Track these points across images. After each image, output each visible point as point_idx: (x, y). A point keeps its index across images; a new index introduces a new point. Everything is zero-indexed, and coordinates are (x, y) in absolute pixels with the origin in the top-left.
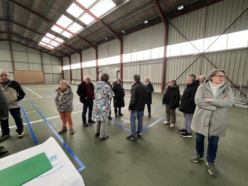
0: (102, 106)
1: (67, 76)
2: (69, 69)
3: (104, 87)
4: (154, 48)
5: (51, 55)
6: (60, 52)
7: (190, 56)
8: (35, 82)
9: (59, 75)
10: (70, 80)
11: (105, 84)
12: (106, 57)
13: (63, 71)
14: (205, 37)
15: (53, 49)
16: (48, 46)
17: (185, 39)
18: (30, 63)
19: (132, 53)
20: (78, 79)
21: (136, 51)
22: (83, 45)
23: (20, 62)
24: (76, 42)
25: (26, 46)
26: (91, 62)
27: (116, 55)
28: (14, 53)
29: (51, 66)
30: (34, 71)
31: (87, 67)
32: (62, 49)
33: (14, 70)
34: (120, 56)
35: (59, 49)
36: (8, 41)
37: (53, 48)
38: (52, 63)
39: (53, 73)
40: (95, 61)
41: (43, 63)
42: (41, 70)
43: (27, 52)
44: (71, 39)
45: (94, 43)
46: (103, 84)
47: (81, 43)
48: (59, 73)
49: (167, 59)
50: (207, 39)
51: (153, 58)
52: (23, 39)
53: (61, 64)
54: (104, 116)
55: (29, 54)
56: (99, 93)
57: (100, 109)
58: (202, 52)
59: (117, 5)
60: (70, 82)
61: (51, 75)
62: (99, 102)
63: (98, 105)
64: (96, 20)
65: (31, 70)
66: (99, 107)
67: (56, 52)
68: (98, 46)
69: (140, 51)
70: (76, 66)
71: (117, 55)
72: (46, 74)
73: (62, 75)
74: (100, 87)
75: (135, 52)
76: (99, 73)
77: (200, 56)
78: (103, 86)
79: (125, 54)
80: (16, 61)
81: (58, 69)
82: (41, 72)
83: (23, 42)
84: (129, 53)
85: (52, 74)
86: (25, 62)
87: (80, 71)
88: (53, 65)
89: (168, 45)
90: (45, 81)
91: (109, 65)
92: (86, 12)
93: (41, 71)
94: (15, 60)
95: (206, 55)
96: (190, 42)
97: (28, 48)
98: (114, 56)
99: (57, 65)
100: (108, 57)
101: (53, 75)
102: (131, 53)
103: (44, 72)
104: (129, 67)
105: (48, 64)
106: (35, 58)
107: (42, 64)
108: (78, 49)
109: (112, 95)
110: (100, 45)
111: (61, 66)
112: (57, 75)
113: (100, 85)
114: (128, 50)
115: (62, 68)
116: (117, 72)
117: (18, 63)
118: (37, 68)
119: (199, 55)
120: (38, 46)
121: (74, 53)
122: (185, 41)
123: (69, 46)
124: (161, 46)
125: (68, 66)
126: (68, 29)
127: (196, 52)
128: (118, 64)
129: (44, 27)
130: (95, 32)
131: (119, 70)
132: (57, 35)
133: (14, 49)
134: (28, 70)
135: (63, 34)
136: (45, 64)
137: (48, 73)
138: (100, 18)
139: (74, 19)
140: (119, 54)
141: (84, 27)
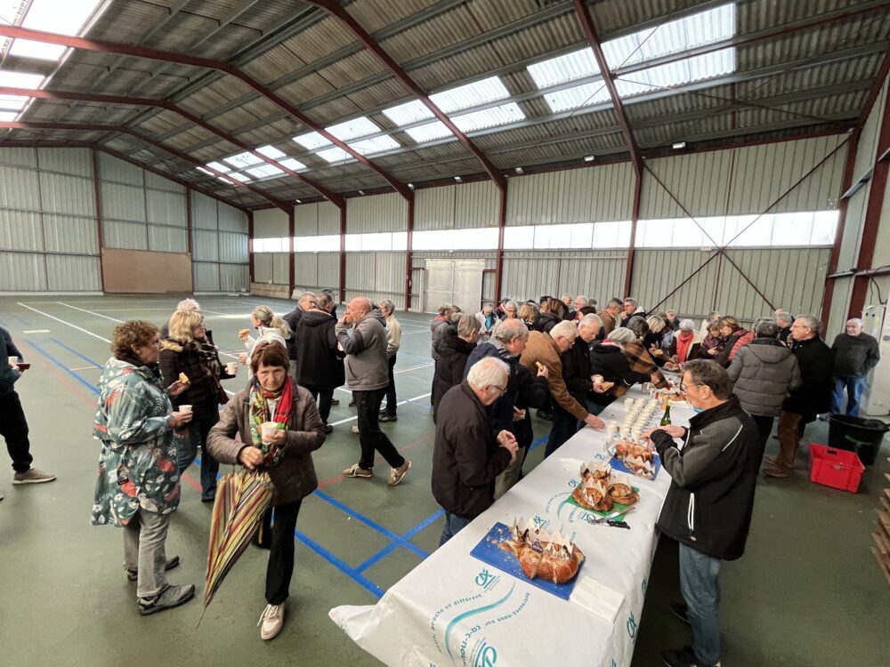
2: (286, 250)
4: (602, 220)
5: (217, 198)
6: (264, 193)
7: (694, 250)
8: (164, 292)
9: (239, 266)
10: (288, 287)
12: (447, 228)
13: (252, 255)
14: (727, 214)
15: (243, 183)
16: (235, 175)
17: (682, 210)
18: (152, 224)
19: (537, 227)
21: (549, 221)
22: (365, 185)
23: (124, 221)
24: (349, 175)
25: (144, 166)
27: (483, 225)
28: (105, 188)
29: (215, 235)
30: (165, 252)
31: (366, 248)
32: (279, 187)
33: (101, 245)
34: (498, 229)
35: (263, 187)
36: (87, 149)
38: (221, 229)
39: (222, 260)
40: (401, 235)
41: (193, 225)
42: (185, 249)
43: (145, 187)
44: (338, 167)
45: (410, 185)
47: (366, 180)
48: (239, 261)
49: (636, 253)
50: (732, 220)
51: (599, 244)
53: (247, 232)
55: (150, 193)
58: (720, 244)
59: (528, 118)
60: (286, 295)
61: (215, 267)
65: (153, 248)
67: (247, 191)
69: (562, 223)
70: (317, 243)
71: (485, 227)
72: (200, 264)
73: (247, 268)
75: (546, 224)
77: (717, 254)
79: (511, 226)
80: (111, 217)
81: (237, 247)
82: (185, 256)
83: (144, 154)
84: (526, 225)
85: (219, 263)
86: (139, 220)
88: (221, 234)
89: (642, 219)
90: (196, 289)
92: (440, 119)
93: (186, 254)
94: (107, 213)
95: (730, 254)
96: (695, 219)
97: (148, 173)
98: (473, 228)
99: (234, 235)
100: (454, 227)
101: (222, 266)
102: (531, 225)
103: (195, 258)
104: (525, 262)
105: (207, 230)
106: (167, 205)
107: (189, 229)
111: (246, 238)
112: (234, 267)
114: (524, 218)
115: (250, 246)
116: (484, 273)
117: (117, 224)
118: (172, 241)
119: (713, 250)
120: (194, 169)
122: (683, 217)
123: (315, 183)
124: (621, 220)
125: (280, 239)
126: (349, 144)
127: (708, 244)
128: (488, 251)
129: (273, 131)
130: (432, 159)
131: (489, 268)
132: (299, 153)
133: (104, 175)
134: (145, 248)
135: (320, 154)
136: (199, 229)
137: (206, 259)
138: (468, 136)
139: (388, 127)
140: (492, 222)
141: (404, 144)
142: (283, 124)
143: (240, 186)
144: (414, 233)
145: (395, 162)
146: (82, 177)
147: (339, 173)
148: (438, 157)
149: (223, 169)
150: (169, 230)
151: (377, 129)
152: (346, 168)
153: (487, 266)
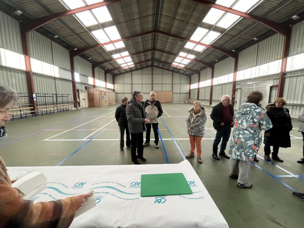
0: (247, 139)
1: (194, 96)
2: (197, 87)
3: (255, 112)
5: (181, 73)
6: (189, 69)
9: (186, 94)
11: (257, 107)
12: (252, 67)
13: (190, 90)
16: (180, 65)
18: (163, 84)
20: (205, 99)
22: (218, 57)
24: (209, 54)
25: (162, 68)
26: (227, 76)
27: (273, 60)
28: (154, 76)
29: (179, 85)
30: (166, 91)
31: (219, 83)
32: (193, 66)
34: (281, 60)
35: (189, 67)
36: (151, 67)
37: (183, 66)
38: (181, 83)
39: (181, 92)
40: (232, 75)
41: (174, 83)
42: (171, 90)
43: (162, 74)
44: (203, 52)
45: (233, 50)
46: (254, 107)
47: (216, 54)
48: (187, 92)
52: (161, 63)
53: (189, 83)
54: (249, 155)
55: (164, 76)
56: (245, 120)
57: (244, 143)
61: (179, 95)
62: (243, 132)
63: (241, 136)
64: (241, 16)
65: (163, 90)
66: (243, 140)
67: (186, 70)
68: (239, 53)
70: (205, 83)
71: (275, 60)
72: (175, 94)
73: (189, 94)
74: (248, 111)
76: (236, 91)
78: (252, 110)
79: (294, 55)
81: (186, 88)
82: (171, 92)
83: (161, 66)
86: (160, 83)
87: (210, 88)
90: (173, 101)
91: (255, 79)
92: (228, 12)
94: (154, 82)
97: (164, 70)
98: (267, 63)
99: (186, 84)
100: (256, 65)
101: (181, 94)
103: (173, 92)
105: (177, 84)
106: (167, 79)
107: (172, 84)
108: (210, 62)
109: (267, 126)
110: (243, 51)
111: (189, 85)
112: (184, 94)
113: (248, 109)
115: (190, 87)
116: (271, 88)
117: (156, 85)
118: (168, 88)
120: (171, 66)
121: (204, 69)
123: (201, 61)
125: (196, 84)
126: (201, 42)
128: (275, 75)
129: (179, 46)
130: (238, 34)
131: (275, 85)
132: (189, 51)
133: (154, 73)
134: (161, 90)
135: (195, 49)
136: (175, 84)
137: (176, 92)
138: (248, 13)
139: (210, 27)
140: (279, 57)
141: (221, 32)
142: (180, 43)
143: (183, 69)
144: (238, 73)
145: (223, 42)
146: (149, 74)
147: (205, 55)
148: (241, 32)
149: (177, 64)
150: (167, 85)
151: (207, 30)
152: (206, 52)
153: (274, 84)
